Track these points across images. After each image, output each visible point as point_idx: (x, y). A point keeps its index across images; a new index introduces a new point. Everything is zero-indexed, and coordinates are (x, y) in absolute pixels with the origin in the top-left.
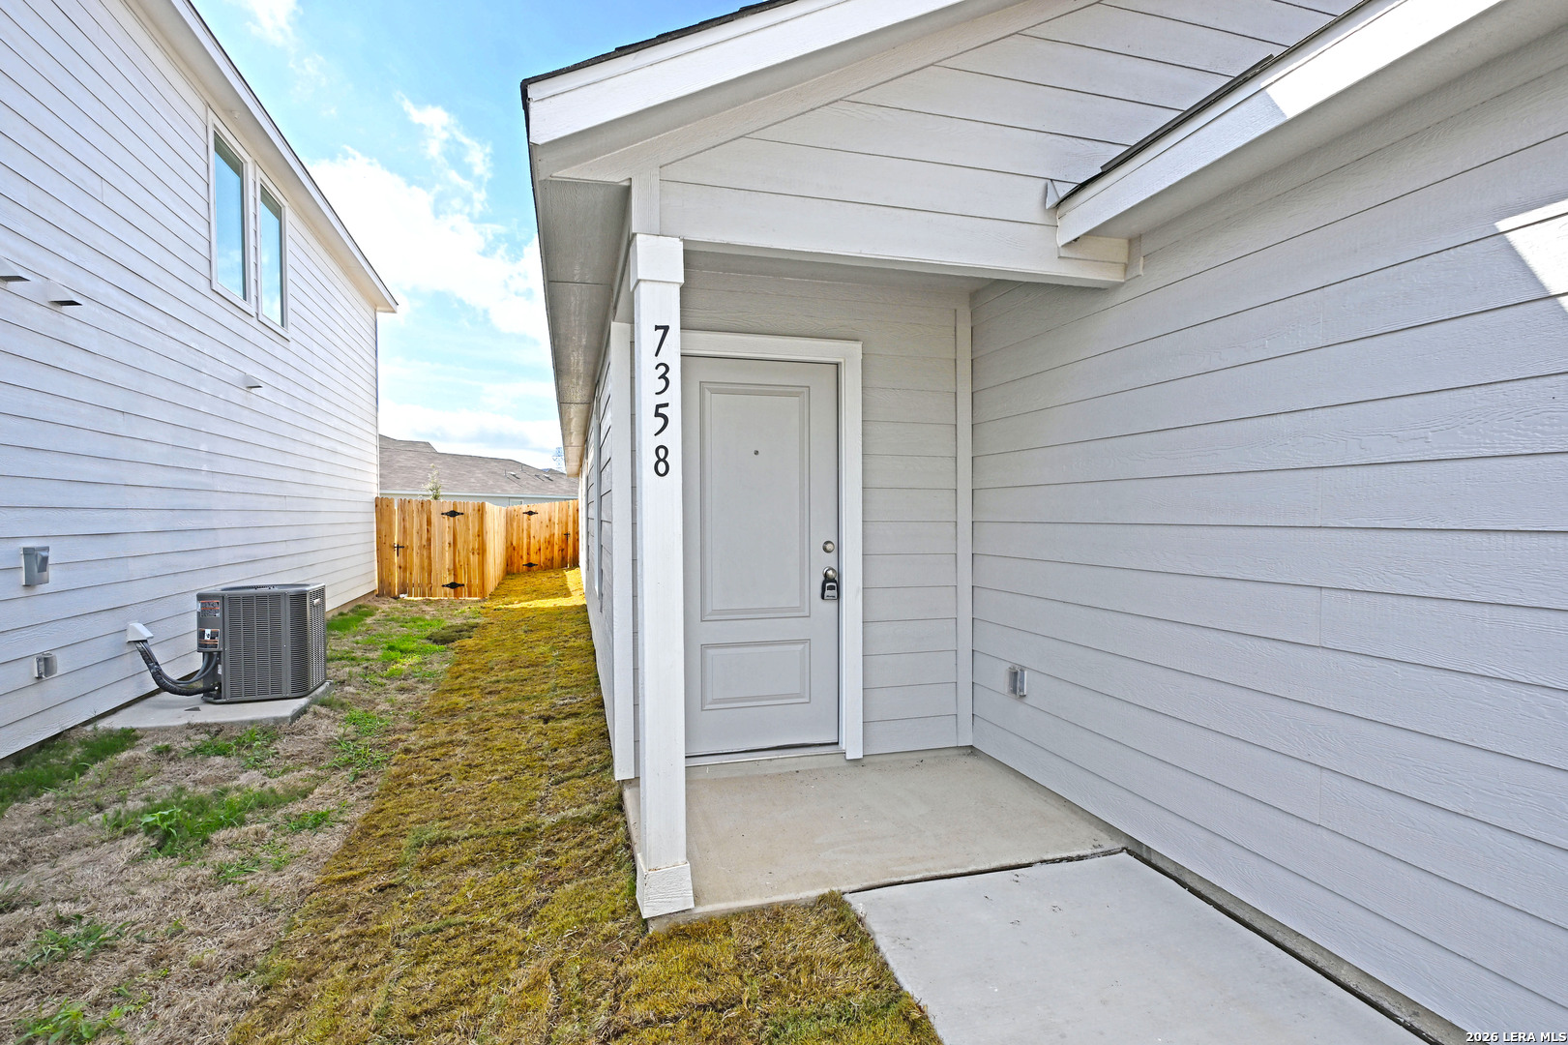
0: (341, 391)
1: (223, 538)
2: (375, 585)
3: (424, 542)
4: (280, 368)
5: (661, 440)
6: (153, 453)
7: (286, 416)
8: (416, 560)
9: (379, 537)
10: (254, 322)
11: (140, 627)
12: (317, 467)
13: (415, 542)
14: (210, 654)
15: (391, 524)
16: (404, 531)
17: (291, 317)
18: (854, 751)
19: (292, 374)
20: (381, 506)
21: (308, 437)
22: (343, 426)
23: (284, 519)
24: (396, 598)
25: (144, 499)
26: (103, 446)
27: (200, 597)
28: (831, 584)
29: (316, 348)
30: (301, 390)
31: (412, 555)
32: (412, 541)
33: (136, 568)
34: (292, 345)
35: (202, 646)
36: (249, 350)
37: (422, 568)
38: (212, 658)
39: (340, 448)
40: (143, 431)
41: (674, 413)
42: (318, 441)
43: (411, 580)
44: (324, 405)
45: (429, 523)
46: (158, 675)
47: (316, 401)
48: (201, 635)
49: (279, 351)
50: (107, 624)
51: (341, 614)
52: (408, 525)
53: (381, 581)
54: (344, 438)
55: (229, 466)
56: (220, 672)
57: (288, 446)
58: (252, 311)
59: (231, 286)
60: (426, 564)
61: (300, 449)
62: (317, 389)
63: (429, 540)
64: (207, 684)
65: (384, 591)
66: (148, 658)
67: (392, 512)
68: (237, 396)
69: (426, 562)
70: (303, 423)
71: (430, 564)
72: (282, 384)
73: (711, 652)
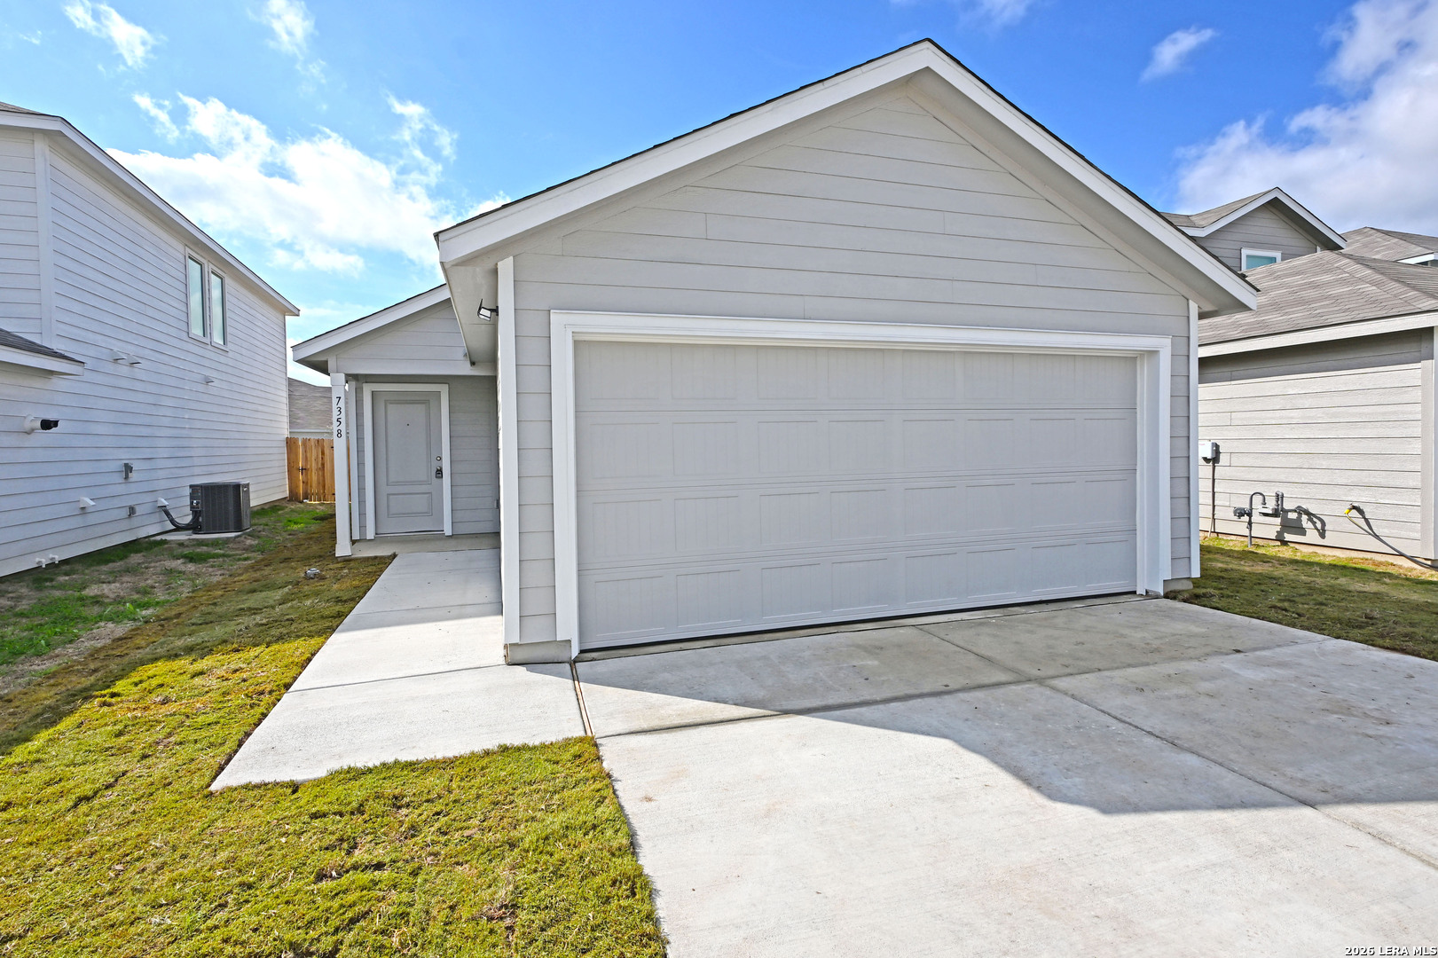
0: (261, 373)
1: (197, 461)
2: (287, 494)
3: (320, 466)
4: (224, 368)
5: (339, 428)
6: (166, 421)
7: (226, 394)
8: (314, 478)
9: (289, 463)
10: (209, 347)
11: (163, 500)
12: (246, 421)
13: (314, 465)
14: (196, 512)
15: (297, 454)
16: (306, 459)
17: (229, 338)
18: (448, 532)
19: (230, 370)
20: (290, 443)
21: (240, 404)
22: (263, 395)
23: (226, 452)
24: (302, 502)
25: (162, 443)
26: (147, 420)
27: (191, 486)
28: (439, 472)
29: (244, 352)
30: (235, 378)
31: (311, 475)
32: (311, 466)
33: (161, 474)
34: (230, 354)
35: (192, 507)
36: (207, 363)
37: (319, 483)
38: (196, 513)
39: (260, 408)
40: (162, 411)
41: (343, 420)
42: (246, 405)
43: (311, 491)
44: (250, 384)
45: (323, 453)
46: (173, 522)
47: (245, 383)
48: (192, 503)
49: (222, 359)
50: (148, 498)
51: (263, 509)
52: (308, 455)
53: (291, 491)
54: (262, 402)
55: (198, 425)
56: (200, 520)
57: (230, 411)
58: (208, 341)
59: (197, 331)
60: (321, 481)
61: (234, 412)
62: (245, 375)
63: (323, 465)
64: (194, 527)
65: (293, 497)
66: (167, 514)
67: (297, 447)
68: (201, 388)
69: (321, 478)
70: (237, 396)
71: (324, 481)
72: (224, 377)
73: (391, 497)
